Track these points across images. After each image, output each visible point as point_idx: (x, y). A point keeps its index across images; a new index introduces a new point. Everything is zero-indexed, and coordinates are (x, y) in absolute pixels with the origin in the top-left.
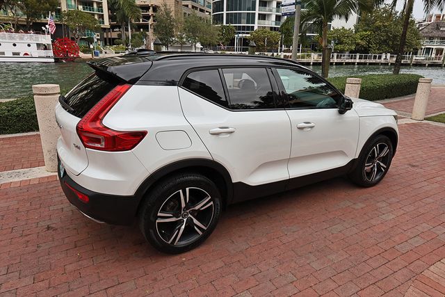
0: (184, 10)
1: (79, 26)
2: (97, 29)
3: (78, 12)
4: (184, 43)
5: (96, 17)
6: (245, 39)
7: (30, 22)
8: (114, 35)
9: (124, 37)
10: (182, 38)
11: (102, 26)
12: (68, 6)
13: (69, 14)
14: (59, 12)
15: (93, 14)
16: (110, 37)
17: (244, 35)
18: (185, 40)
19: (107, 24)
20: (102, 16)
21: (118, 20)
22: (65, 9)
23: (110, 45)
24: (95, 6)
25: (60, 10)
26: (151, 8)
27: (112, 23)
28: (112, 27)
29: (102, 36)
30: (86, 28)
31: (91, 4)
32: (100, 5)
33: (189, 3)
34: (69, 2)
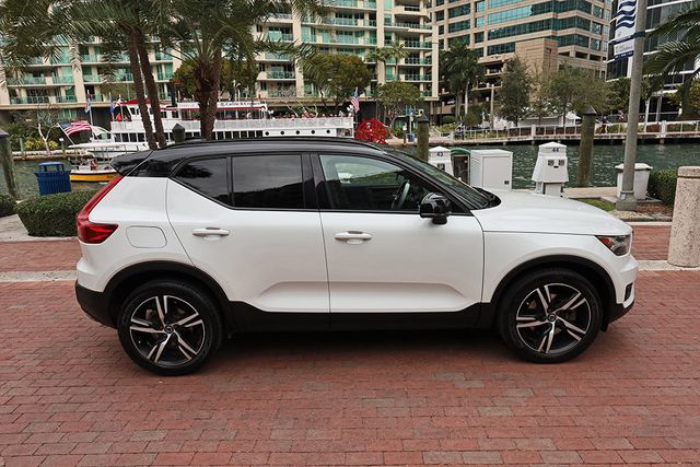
0: (561, 61)
1: (396, 103)
2: (420, 104)
3: (397, 83)
4: (545, 114)
5: (422, 88)
6: (665, 99)
8: (446, 110)
9: (458, 111)
10: (541, 106)
11: (427, 99)
12: (387, 77)
13: (384, 88)
14: (374, 85)
16: (439, 113)
17: (665, 92)
18: (546, 109)
19: (435, 95)
20: (428, 87)
21: (451, 87)
22: (381, 80)
23: (438, 124)
24: (422, 72)
25: (376, 83)
26: (505, 66)
27: (444, 93)
28: (445, 99)
29: (427, 113)
30: (404, 104)
31: (416, 70)
32: (428, 70)
33: (571, 49)
34: (389, 72)
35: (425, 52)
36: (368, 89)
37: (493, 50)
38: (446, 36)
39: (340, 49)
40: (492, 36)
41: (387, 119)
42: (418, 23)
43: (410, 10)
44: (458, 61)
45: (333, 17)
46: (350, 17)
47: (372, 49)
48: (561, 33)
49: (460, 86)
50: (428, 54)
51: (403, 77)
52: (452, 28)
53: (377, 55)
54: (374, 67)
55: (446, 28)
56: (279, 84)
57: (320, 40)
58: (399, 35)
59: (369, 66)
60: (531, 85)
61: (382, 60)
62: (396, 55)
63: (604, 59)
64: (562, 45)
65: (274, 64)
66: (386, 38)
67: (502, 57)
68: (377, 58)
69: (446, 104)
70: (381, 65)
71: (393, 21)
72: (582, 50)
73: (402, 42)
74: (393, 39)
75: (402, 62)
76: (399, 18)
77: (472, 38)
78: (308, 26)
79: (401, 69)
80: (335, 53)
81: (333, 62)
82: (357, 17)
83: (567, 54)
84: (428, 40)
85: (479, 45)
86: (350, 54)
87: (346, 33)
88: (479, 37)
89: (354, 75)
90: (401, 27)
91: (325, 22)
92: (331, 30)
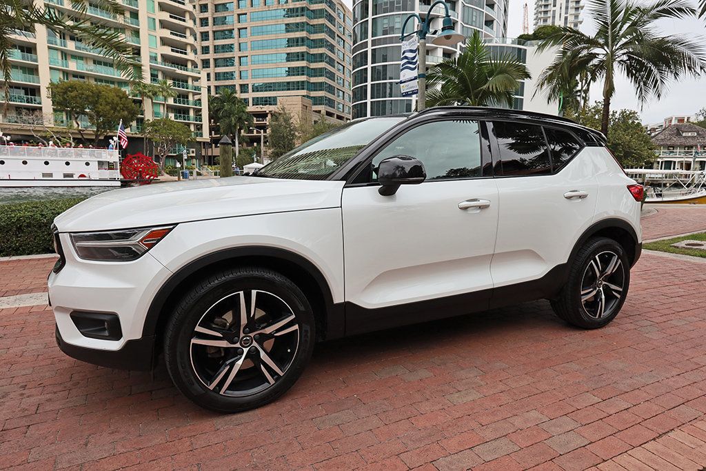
0: (315, 117)
1: (166, 140)
2: (191, 144)
3: (166, 121)
5: (192, 128)
7: (100, 135)
8: (216, 151)
11: (199, 139)
12: (155, 114)
13: (153, 124)
14: (140, 121)
15: (188, 125)
16: (210, 154)
19: (206, 136)
20: (199, 128)
21: (222, 131)
22: (149, 116)
23: (210, 164)
24: (192, 113)
25: (142, 120)
26: (269, 116)
27: (214, 136)
28: (215, 141)
29: (199, 152)
30: (174, 142)
31: (186, 111)
32: (198, 112)
33: (323, 108)
34: (156, 109)
35: (194, 94)
36: (134, 124)
37: (257, 101)
38: (213, 83)
39: (98, 79)
40: (256, 89)
41: (157, 157)
42: (186, 66)
43: (177, 52)
44: (227, 106)
47: (137, 84)
48: (313, 94)
49: (230, 130)
50: (197, 97)
51: (172, 116)
52: (218, 76)
53: (144, 92)
54: (140, 102)
55: (212, 76)
57: (73, 66)
58: (166, 75)
59: (135, 101)
60: (296, 133)
61: (149, 97)
62: (164, 93)
63: (347, 119)
64: (315, 104)
66: (152, 75)
67: (267, 108)
68: (142, 94)
69: (216, 147)
70: (148, 102)
71: (159, 59)
72: (331, 110)
73: (170, 82)
74: (160, 77)
75: (171, 101)
76: (165, 58)
77: (238, 88)
78: (57, 49)
79: (170, 108)
80: (93, 82)
81: (92, 92)
83: (319, 112)
84: (196, 84)
85: (244, 96)
86: (112, 86)
87: (106, 64)
88: (244, 88)
89: (118, 108)
90: (168, 67)
91: (80, 49)
92: (86, 58)
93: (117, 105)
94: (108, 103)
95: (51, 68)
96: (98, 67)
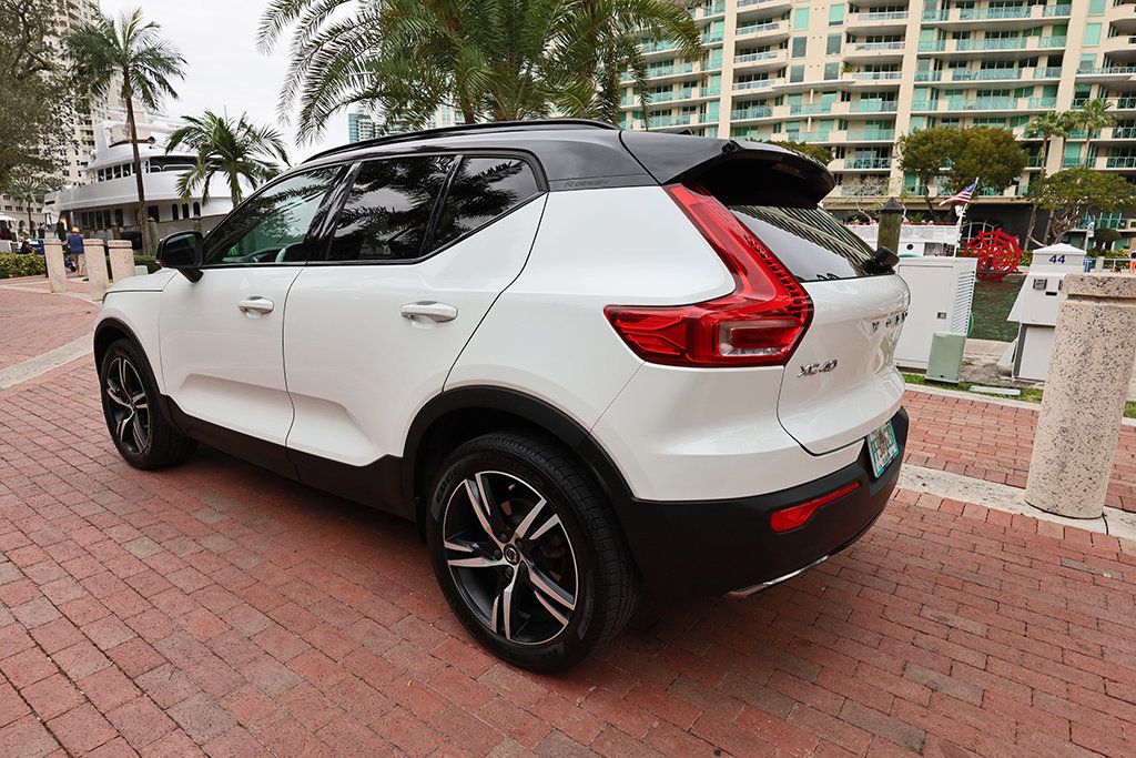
12: (1066, 161)
14: (1037, 176)
22: (1053, 168)
25: (1040, 172)
34: (1072, 154)
36: (1024, 182)
39: (978, 119)
45: (977, 67)
46: (1010, 65)
47: (1043, 115)
51: (1101, 163)
53: (1050, 125)
54: (1040, 145)
56: (863, 176)
57: (944, 106)
58: (1107, 89)
59: (1025, 145)
61: (1058, 135)
62: (1090, 123)
65: (860, 148)
66: (1077, 95)
68: (1049, 130)
70: (1057, 144)
71: (1099, 63)
73: (1113, 104)
74: (1094, 96)
75: (1106, 135)
76: (1112, 60)
78: (926, 87)
79: (1097, 148)
80: (970, 125)
81: (955, 141)
82: (1023, 64)
86: (991, 126)
87: (997, 93)
89: (990, 160)
90: (1118, 74)
91: (959, 78)
92: (967, 90)
93: (990, 155)
94: (975, 155)
95: (912, 115)
96: (984, 99)
